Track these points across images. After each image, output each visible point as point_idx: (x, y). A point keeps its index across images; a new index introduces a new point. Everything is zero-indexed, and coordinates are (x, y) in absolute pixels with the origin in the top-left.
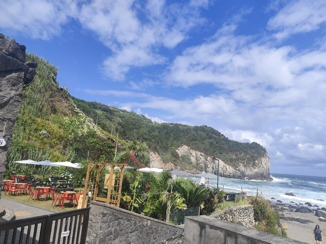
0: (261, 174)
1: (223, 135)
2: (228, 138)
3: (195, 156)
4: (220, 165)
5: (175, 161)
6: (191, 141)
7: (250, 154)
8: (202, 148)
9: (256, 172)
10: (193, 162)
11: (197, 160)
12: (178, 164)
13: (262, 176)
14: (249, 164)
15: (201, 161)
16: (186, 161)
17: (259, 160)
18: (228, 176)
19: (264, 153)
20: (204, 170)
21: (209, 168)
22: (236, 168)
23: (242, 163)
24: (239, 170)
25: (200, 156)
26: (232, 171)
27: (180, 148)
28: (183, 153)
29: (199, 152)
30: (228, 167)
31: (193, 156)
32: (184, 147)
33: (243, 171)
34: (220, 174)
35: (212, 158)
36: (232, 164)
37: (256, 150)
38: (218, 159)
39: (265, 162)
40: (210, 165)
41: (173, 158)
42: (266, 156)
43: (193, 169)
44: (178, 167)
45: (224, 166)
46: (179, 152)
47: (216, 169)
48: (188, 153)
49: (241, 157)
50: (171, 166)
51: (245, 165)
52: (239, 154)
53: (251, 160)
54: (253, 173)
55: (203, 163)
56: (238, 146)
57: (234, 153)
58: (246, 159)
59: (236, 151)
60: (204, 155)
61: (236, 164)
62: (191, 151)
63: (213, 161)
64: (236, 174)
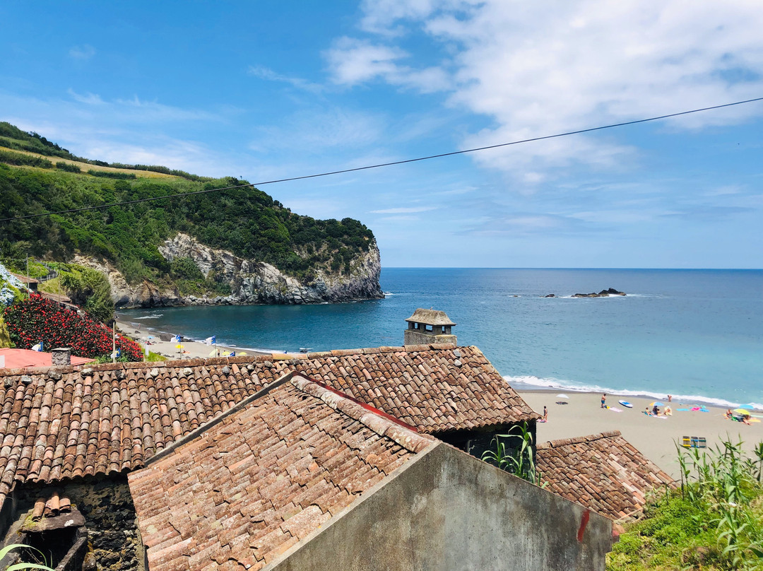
0: (360, 289)
1: (277, 203)
2: (289, 209)
3: (209, 258)
4: (271, 277)
5: (158, 276)
6: (197, 221)
7: (338, 247)
8: (227, 240)
9: (351, 285)
10: (206, 275)
11: (216, 270)
12: (168, 283)
13: (363, 292)
14: (335, 268)
15: (225, 271)
16: (187, 272)
17: (358, 258)
18: (290, 302)
19: (368, 242)
20: (234, 292)
21: (245, 286)
22: (306, 282)
23: (320, 268)
24: (314, 286)
25: (223, 259)
26: (299, 289)
27: (169, 241)
28: (178, 253)
29: (219, 249)
30: (289, 280)
31: (205, 260)
32: (180, 238)
33: (322, 286)
34: (272, 297)
35: (253, 261)
36: (299, 274)
37: (350, 236)
38: (267, 265)
39: (371, 261)
40: (248, 278)
41: (153, 270)
42: (373, 248)
43: (207, 291)
44: (167, 290)
45: (279, 278)
46: (167, 251)
47: (261, 288)
48: (191, 251)
49: (319, 255)
50: (150, 290)
51: (327, 273)
52: (314, 248)
53: (340, 260)
54: (345, 289)
55: (230, 274)
56: (313, 228)
57: (303, 245)
58: (330, 258)
59: (309, 240)
60: (232, 255)
61: (307, 272)
62: (200, 246)
63: (255, 269)
64: (307, 296)
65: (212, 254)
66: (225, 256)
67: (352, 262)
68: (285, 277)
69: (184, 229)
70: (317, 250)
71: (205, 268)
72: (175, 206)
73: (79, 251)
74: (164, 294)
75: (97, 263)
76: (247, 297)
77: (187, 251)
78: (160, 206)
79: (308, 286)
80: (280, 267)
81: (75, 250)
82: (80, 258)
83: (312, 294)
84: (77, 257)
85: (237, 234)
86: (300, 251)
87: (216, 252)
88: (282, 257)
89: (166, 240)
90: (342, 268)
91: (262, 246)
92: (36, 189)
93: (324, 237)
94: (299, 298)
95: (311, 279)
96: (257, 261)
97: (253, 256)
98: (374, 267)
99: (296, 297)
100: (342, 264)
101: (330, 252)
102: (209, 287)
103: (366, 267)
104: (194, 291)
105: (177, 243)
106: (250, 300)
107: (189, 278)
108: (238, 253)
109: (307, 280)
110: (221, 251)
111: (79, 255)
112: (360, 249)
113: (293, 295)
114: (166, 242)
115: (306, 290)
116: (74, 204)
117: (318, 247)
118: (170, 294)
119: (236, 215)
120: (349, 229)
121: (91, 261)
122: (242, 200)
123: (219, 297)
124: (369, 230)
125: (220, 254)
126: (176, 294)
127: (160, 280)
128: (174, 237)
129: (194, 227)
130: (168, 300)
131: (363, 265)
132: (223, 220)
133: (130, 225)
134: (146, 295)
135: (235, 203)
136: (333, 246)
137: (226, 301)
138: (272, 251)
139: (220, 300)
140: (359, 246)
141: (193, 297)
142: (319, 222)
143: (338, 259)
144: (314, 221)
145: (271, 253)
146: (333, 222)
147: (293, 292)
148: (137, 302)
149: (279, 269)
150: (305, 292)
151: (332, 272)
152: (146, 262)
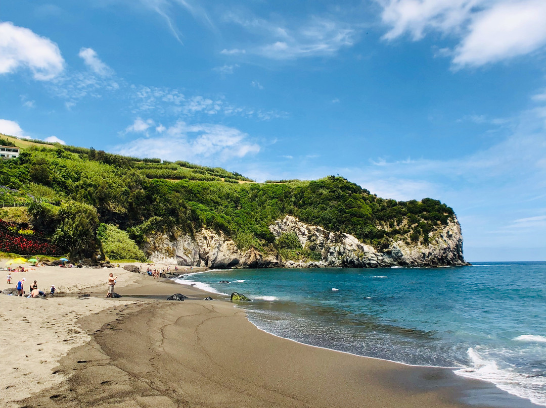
0: (440, 257)
1: (365, 191)
2: (376, 195)
3: (306, 233)
4: (352, 245)
5: (264, 245)
6: (300, 206)
7: (418, 221)
8: (319, 218)
9: (430, 254)
10: (303, 246)
11: (311, 241)
12: (272, 250)
13: (443, 260)
14: (415, 239)
15: (318, 242)
16: (290, 244)
17: (436, 230)
18: (367, 265)
19: (447, 217)
20: (324, 259)
21: (332, 253)
22: (382, 249)
23: (401, 239)
24: (389, 253)
25: (316, 233)
26: (376, 255)
27: (279, 221)
28: (286, 230)
29: (313, 225)
30: (366, 248)
31: (303, 234)
32: (287, 220)
33: (398, 253)
34: (352, 262)
35: (338, 233)
36: (375, 242)
37: (429, 212)
38: (348, 235)
39: (450, 233)
40: (334, 247)
41: (261, 241)
42: (453, 221)
43: (303, 258)
44: (270, 256)
45: (358, 246)
46: (277, 228)
47: (344, 254)
48: (295, 228)
49: (400, 229)
50: (255, 255)
51: (407, 244)
52: (395, 223)
53: (419, 232)
54: (424, 257)
55: (322, 245)
56: (395, 207)
57: (385, 222)
58: (410, 231)
59: (391, 217)
60: (322, 229)
61: (383, 241)
62: (300, 224)
63: (339, 239)
64: (382, 261)
65: (308, 229)
66: (318, 230)
67: (431, 234)
68: (362, 245)
69: (291, 213)
70: (398, 225)
71: (304, 240)
72: (286, 197)
73: (205, 226)
74: (267, 258)
75: (215, 234)
76: (333, 262)
77: (293, 228)
78: (276, 198)
79: (383, 253)
80: (358, 237)
81: (203, 225)
82: (206, 231)
83: (387, 260)
84: (204, 231)
85: (327, 213)
86: (382, 225)
87: (312, 228)
88: (360, 228)
89: (276, 220)
90: (421, 239)
91: (345, 221)
92: (197, 191)
93: (404, 214)
94: (375, 262)
95: (387, 246)
96: (341, 233)
97: (338, 230)
98: (453, 239)
99: (372, 262)
100: (421, 235)
101: (410, 226)
102: (305, 255)
103: (445, 238)
104: (294, 257)
105: (286, 223)
106: (336, 265)
107: (291, 248)
108: (326, 227)
109: (382, 248)
110: (314, 227)
111: (205, 229)
112: (439, 222)
113: (370, 260)
114: (276, 222)
115: (382, 256)
116: (219, 199)
117: (399, 222)
118: (272, 259)
119: (329, 200)
120: (428, 206)
121: (212, 233)
122: (335, 189)
123: (311, 262)
124: (449, 207)
125: (314, 229)
126: (277, 259)
127: (266, 248)
128: (283, 218)
129: (297, 211)
130: (270, 263)
131: (442, 236)
132: (319, 204)
133: (252, 211)
134: (252, 259)
135: (330, 192)
136: (412, 221)
137: (316, 265)
138: (353, 224)
139: (312, 264)
140: (438, 220)
141: (292, 262)
142: (401, 203)
143: (417, 232)
144: (396, 202)
145: (352, 225)
146: (413, 202)
147: (370, 258)
148: (245, 264)
149: (358, 239)
150: (380, 258)
151: (412, 243)
152: (256, 234)
